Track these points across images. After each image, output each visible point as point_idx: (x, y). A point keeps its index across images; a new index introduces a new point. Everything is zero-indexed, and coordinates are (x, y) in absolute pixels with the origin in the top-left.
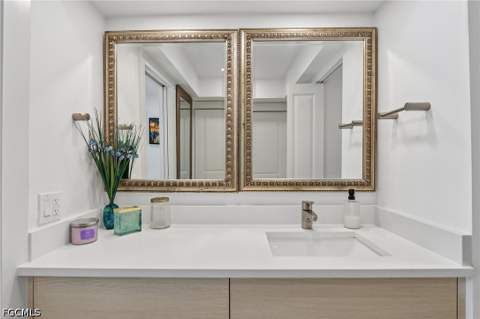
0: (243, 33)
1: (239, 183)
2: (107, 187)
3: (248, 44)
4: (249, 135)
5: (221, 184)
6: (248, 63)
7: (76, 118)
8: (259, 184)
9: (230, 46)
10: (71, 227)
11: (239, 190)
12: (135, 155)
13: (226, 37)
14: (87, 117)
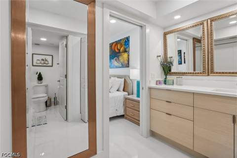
0: (209, 20)
1: (208, 73)
2: (165, 73)
3: (211, 24)
4: (212, 56)
5: (201, 73)
6: (211, 30)
7: (158, 56)
8: (217, 73)
9: (203, 26)
10: (157, 81)
11: (208, 75)
12: (172, 65)
13: (202, 24)
14: (160, 56)
